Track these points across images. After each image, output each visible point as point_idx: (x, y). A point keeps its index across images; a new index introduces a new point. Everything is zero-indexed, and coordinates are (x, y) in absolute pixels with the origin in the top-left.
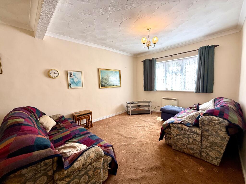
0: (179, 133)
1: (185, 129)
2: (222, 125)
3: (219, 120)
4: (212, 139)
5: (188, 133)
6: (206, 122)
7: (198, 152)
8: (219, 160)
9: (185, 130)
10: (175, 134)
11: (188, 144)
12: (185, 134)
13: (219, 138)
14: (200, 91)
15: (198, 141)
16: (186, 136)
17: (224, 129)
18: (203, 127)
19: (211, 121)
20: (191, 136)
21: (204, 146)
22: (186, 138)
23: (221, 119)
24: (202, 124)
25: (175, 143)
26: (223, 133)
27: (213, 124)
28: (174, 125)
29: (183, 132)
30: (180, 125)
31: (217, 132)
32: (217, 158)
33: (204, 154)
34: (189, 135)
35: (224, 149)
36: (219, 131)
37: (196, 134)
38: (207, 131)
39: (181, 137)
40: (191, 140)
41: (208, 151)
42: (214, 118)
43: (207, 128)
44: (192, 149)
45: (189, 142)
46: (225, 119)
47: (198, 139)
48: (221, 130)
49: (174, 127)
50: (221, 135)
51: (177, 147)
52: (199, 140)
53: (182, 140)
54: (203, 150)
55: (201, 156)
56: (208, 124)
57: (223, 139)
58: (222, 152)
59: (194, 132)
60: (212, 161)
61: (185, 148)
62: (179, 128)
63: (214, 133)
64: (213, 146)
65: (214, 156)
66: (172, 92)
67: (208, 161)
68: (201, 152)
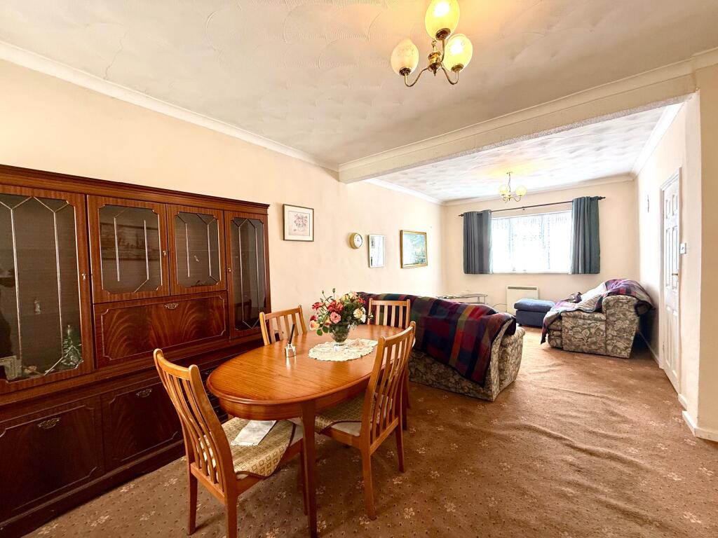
0: (575, 324)
1: (584, 316)
2: (630, 304)
3: (627, 298)
4: (619, 325)
5: (589, 322)
6: (611, 303)
7: (603, 345)
8: (629, 350)
9: (584, 319)
10: (569, 327)
11: (588, 337)
12: (584, 324)
13: (628, 322)
14: (580, 272)
15: (602, 331)
16: (586, 327)
17: (632, 310)
18: (608, 311)
19: (618, 301)
20: (592, 325)
21: (610, 337)
22: (586, 328)
23: (629, 297)
24: (607, 307)
25: (570, 340)
26: (631, 315)
27: (621, 305)
28: (568, 313)
29: (581, 321)
30: (577, 313)
31: (624, 315)
32: (627, 348)
33: (610, 348)
34: (590, 324)
35: (634, 334)
36: (627, 312)
37: (600, 321)
38: (612, 315)
39: (579, 329)
40: (593, 331)
41: (615, 341)
42: (621, 296)
43: (612, 311)
44: (595, 343)
45: (591, 333)
46: (634, 297)
47: (603, 327)
48: (629, 311)
49: (568, 317)
50: (629, 317)
51: (571, 345)
52: (604, 329)
53: (581, 333)
54: (608, 342)
55: (607, 350)
56: (614, 305)
57: (632, 322)
58: (632, 338)
59: (597, 320)
60: (620, 353)
61: (584, 345)
62: (575, 317)
63: (622, 316)
64: (621, 334)
65: (622, 347)
66: (525, 274)
67: (615, 355)
68: (606, 345)
